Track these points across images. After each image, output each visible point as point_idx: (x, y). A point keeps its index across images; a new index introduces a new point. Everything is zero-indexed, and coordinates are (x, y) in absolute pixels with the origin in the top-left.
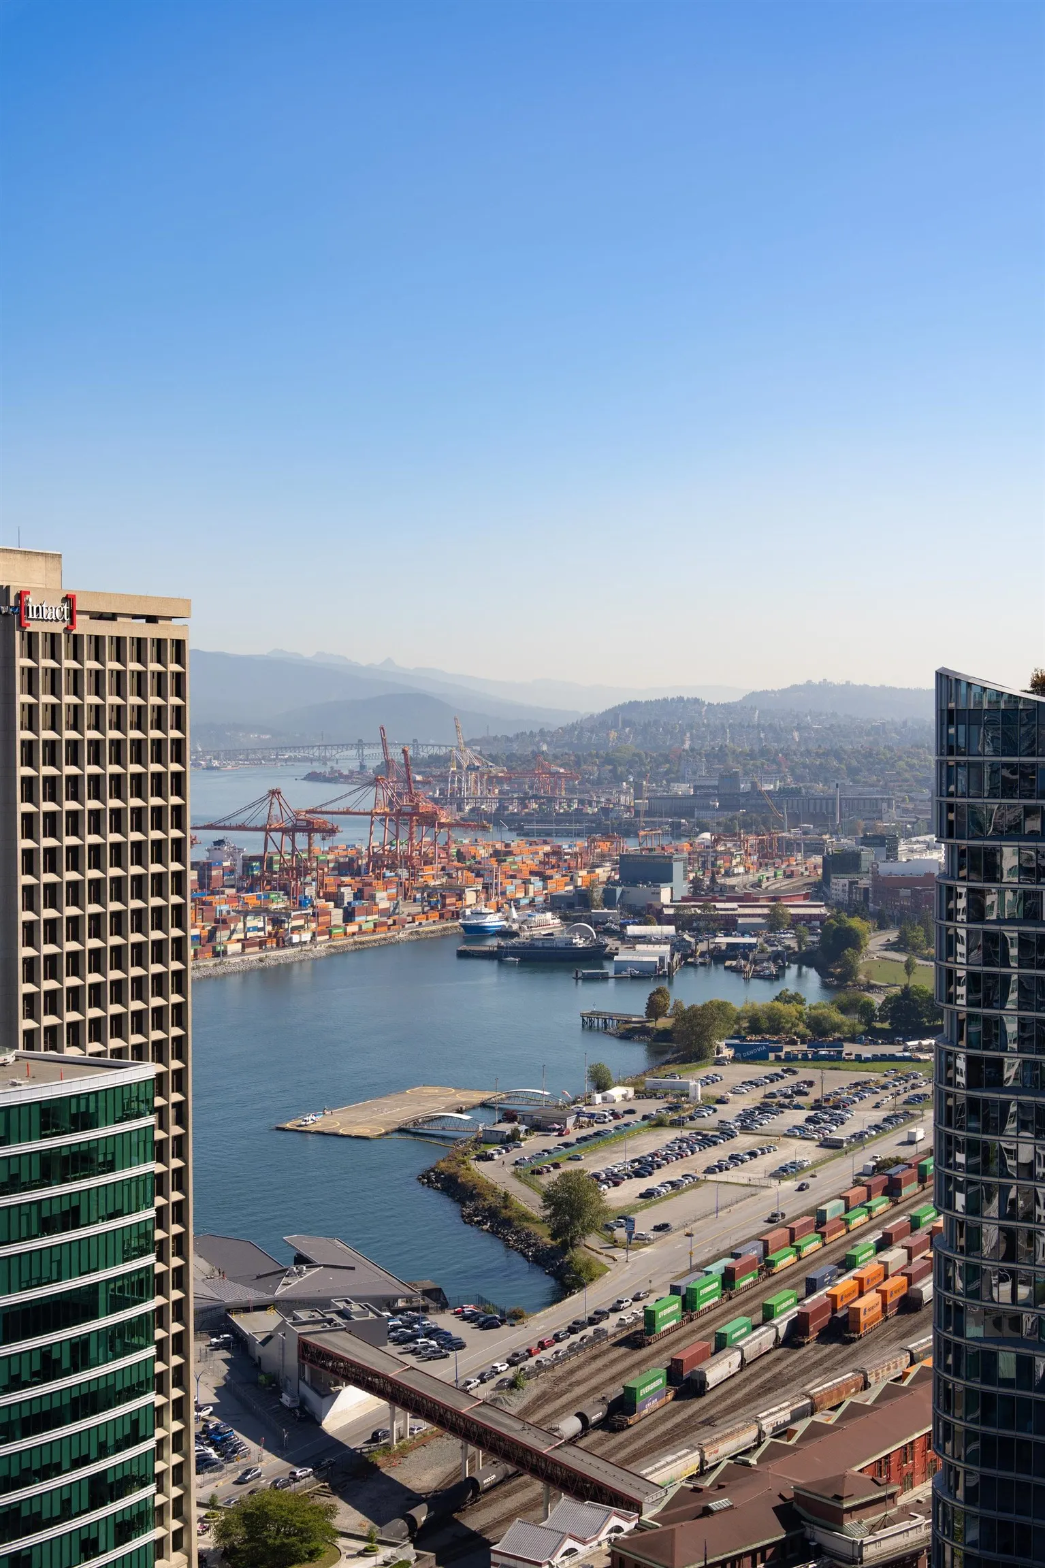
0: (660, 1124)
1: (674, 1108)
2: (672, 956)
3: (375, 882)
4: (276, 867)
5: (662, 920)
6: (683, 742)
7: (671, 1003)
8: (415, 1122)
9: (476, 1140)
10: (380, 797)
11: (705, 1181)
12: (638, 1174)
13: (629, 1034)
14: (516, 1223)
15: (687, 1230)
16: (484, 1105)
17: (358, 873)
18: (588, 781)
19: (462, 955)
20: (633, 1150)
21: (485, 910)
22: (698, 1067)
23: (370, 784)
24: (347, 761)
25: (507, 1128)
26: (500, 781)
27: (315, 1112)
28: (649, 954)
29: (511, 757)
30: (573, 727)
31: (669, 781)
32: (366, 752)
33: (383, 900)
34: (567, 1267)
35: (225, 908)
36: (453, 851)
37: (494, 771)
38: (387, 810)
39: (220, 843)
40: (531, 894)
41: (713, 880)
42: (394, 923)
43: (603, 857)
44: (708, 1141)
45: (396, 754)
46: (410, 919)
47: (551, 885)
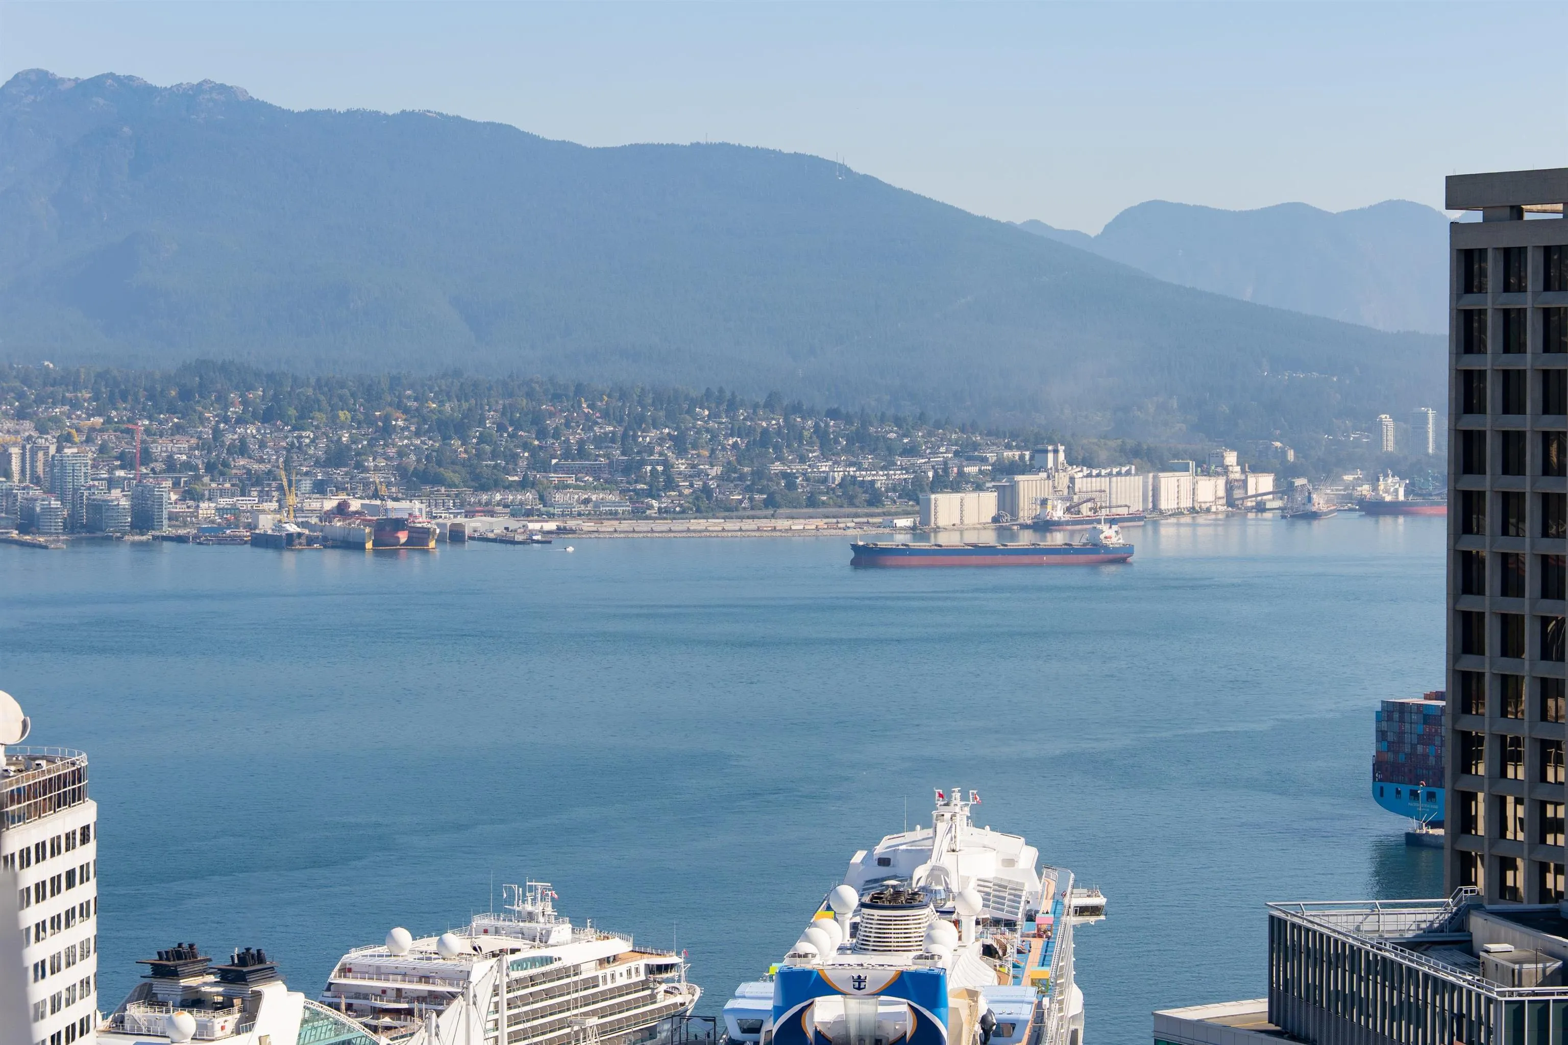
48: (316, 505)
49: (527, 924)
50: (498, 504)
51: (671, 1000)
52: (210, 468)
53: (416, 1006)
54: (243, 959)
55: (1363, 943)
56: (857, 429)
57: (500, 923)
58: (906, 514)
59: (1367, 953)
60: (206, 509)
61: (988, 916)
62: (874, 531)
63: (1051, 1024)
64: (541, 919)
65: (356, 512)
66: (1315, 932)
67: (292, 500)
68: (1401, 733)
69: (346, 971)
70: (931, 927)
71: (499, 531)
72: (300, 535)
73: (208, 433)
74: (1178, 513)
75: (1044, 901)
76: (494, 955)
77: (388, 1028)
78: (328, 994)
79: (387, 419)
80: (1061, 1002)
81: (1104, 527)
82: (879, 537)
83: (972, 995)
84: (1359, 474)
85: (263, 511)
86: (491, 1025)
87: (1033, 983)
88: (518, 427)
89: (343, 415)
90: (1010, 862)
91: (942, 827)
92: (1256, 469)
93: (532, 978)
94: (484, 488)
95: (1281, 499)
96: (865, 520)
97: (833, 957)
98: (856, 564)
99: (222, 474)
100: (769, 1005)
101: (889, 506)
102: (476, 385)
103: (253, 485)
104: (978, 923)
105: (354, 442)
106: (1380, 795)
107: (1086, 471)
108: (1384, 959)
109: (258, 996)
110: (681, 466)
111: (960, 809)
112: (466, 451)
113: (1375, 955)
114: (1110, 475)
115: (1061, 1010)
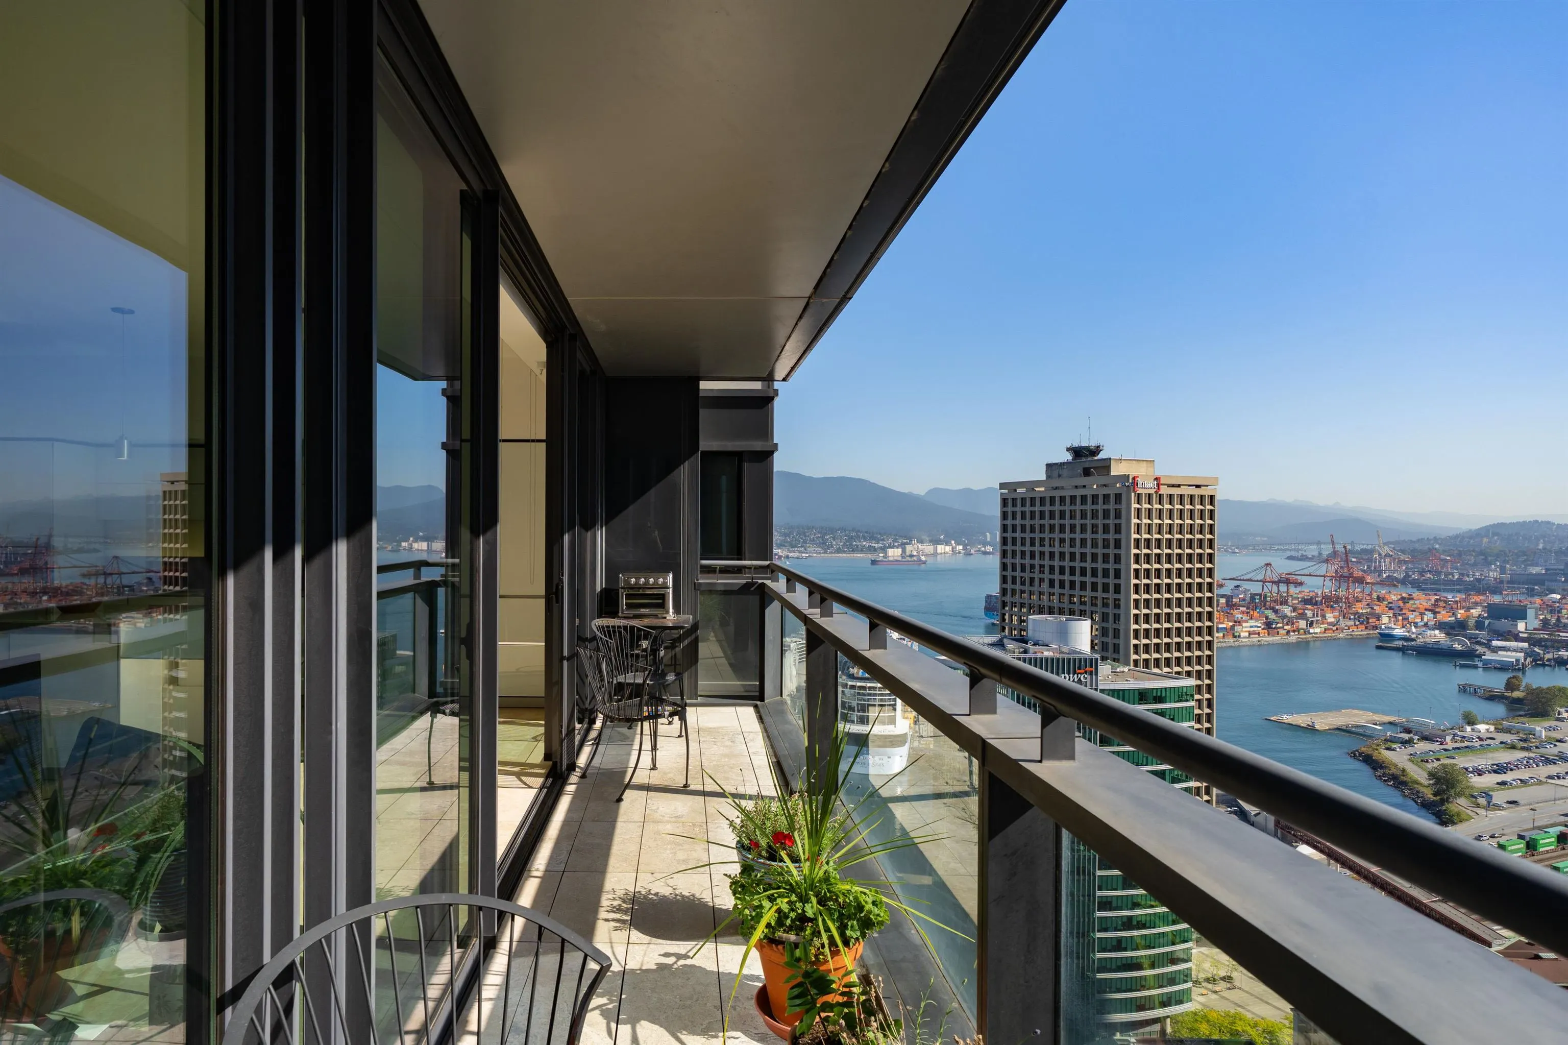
0: (1513, 747)
1: (1525, 740)
2: (1525, 660)
3: (1325, 609)
4: (1268, 599)
5: (1517, 638)
6: (1538, 545)
7: (1524, 684)
8: (1347, 726)
9: (1385, 740)
10: (1330, 568)
11: (1546, 782)
12: (1495, 772)
13: (1492, 697)
14: (1410, 784)
15: (1532, 807)
16: (1390, 723)
17: (1316, 604)
18: (1467, 564)
19: (1378, 647)
20: (1492, 759)
21: (1393, 626)
22: (1545, 720)
23: (1324, 562)
24: (1312, 550)
25: (1406, 736)
26: (1406, 562)
27: (1287, 714)
28: (1508, 657)
29: (1414, 551)
30: (1457, 536)
31: (1526, 566)
32: (1322, 546)
33: (1330, 617)
34: (1445, 812)
35: (1240, 616)
36: (1375, 596)
37: (1402, 558)
38: (1334, 575)
39: (1238, 586)
40: (1425, 620)
41: (1558, 620)
42: (1337, 629)
43: (1476, 604)
44: (1548, 761)
45: (1340, 548)
46: (1347, 628)
47: (1439, 617)
56: (872, 535)
58: (882, 553)
62: (875, 556)
68: (990, 601)
74: (942, 553)
81: (925, 556)
82: (877, 558)
84: (981, 545)
92: (959, 544)
95: (964, 550)
98: (872, 563)
101: (879, 551)
107: (921, 544)
110: (834, 543)
114: (926, 545)
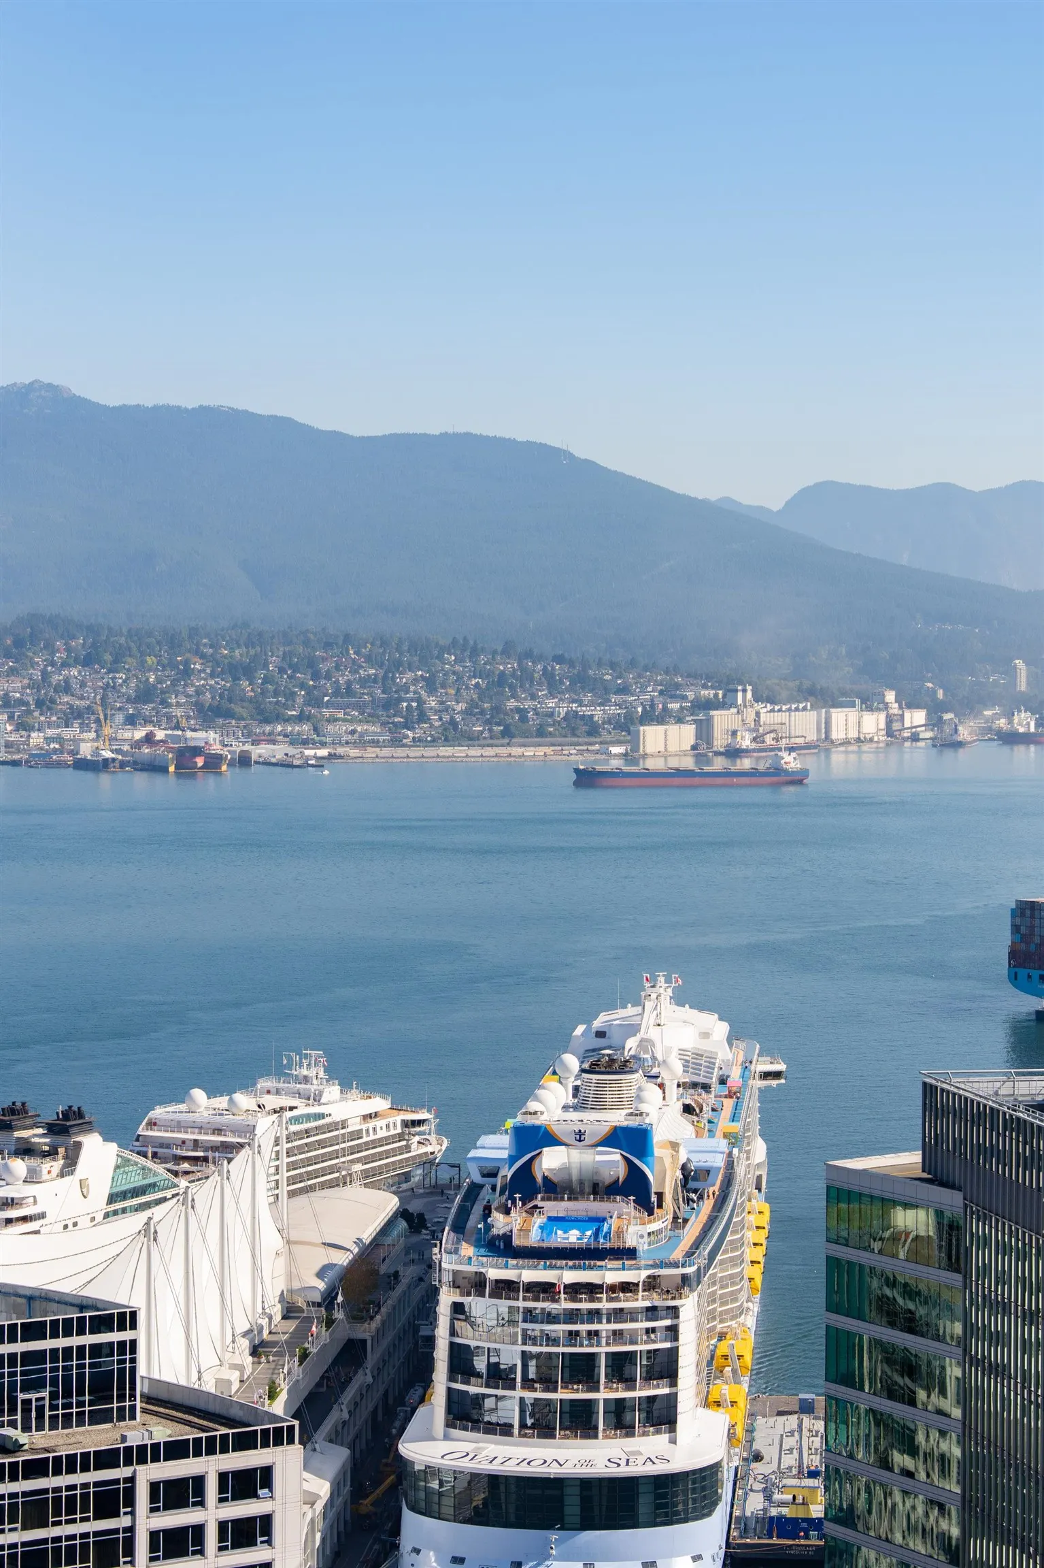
48: (128, 735)
49: (303, 1086)
50: (279, 735)
51: (423, 1150)
52: (40, 704)
53: (210, 1154)
54: (66, 1115)
55: (1001, 1105)
56: (579, 672)
57: (281, 1085)
58: (619, 743)
59: (1004, 1113)
60: (36, 738)
61: (687, 1080)
62: (592, 757)
63: (740, 1171)
64: (315, 1081)
65: (161, 741)
66: (960, 1096)
67: (107, 731)
68: (1032, 927)
69: (152, 1124)
70: (640, 1089)
71: (280, 756)
72: (114, 760)
73: (37, 675)
74: (846, 742)
75: (734, 1067)
76: (275, 1112)
77: (186, 1173)
78: (137, 1144)
79: (187, 663)
80: (748, 1152)
81: (784, 754)
82: (596, 761)
83: (674, 1146)
84: (997, 710)
85: (83, 740)
86: (272, 1170)
87: (725, 1136)
88: (296, 669)
89: (150, 660)
90: (706, 1035)
91: (649, 1005)
92: (912, 705)
93: (307, 1131)
94: (267, 721)
95: (932, 730)
96: (585, 748)
97: (558, 1114)
98: (577, 784)
99: (49, 709)
100: (504, 1154)
101: (606, 736)
102: (260, 634)
103: (75, 719)
104: (679, 1086)
105: (161, 683)
106: (1014, 978)
107: (769, 707)
108: (1018, 1119)
109: (78, 1145)
110: (432, 702)
111: (664, 990)
112: (252, 690)
113: (1011, 1116)
114: (789, 710)
115: (748, 1158)
